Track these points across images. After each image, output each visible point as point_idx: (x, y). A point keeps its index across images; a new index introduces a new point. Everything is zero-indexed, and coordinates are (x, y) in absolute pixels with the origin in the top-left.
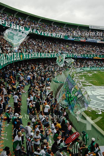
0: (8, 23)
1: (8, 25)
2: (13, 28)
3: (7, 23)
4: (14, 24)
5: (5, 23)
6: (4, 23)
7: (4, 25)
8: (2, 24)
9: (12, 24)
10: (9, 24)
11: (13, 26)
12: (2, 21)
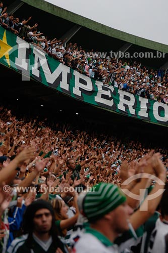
0: (107, 89)
1: (104, 96)
2: (123, 109)
3: (104, 88)
4: (128, 94)
5: (95, 87)
6: (89, 87)
7: (87, 100)
8: (79, 93)
9: (122, 94)
10: (108, 93)
11: (126, 102)
12: (82, 81)
